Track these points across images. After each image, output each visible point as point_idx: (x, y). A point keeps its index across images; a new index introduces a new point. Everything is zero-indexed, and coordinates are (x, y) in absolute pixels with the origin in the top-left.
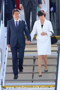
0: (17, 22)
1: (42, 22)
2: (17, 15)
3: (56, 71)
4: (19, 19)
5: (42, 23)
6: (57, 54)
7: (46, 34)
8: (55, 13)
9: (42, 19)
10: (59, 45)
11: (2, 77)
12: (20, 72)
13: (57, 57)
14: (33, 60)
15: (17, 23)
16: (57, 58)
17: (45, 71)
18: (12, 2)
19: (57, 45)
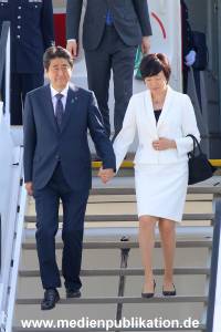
0: (59, 96)
1: (158, 97)
2: (60, 73)
3: (206, 293)
4: (70, 85)
5: (155, 102)
6: (211, 231)
7: (173, 145)
8: (202, 73)
9: (155, 89)
10: (217, 195)
11: (4, 315)
12: (69, 296)
13: (211, 240)
14: (120, 251)
15: (59, 102)
16: (211, 244)
17: (166, 294)
18: (39, 31)
19: (210, 196)
